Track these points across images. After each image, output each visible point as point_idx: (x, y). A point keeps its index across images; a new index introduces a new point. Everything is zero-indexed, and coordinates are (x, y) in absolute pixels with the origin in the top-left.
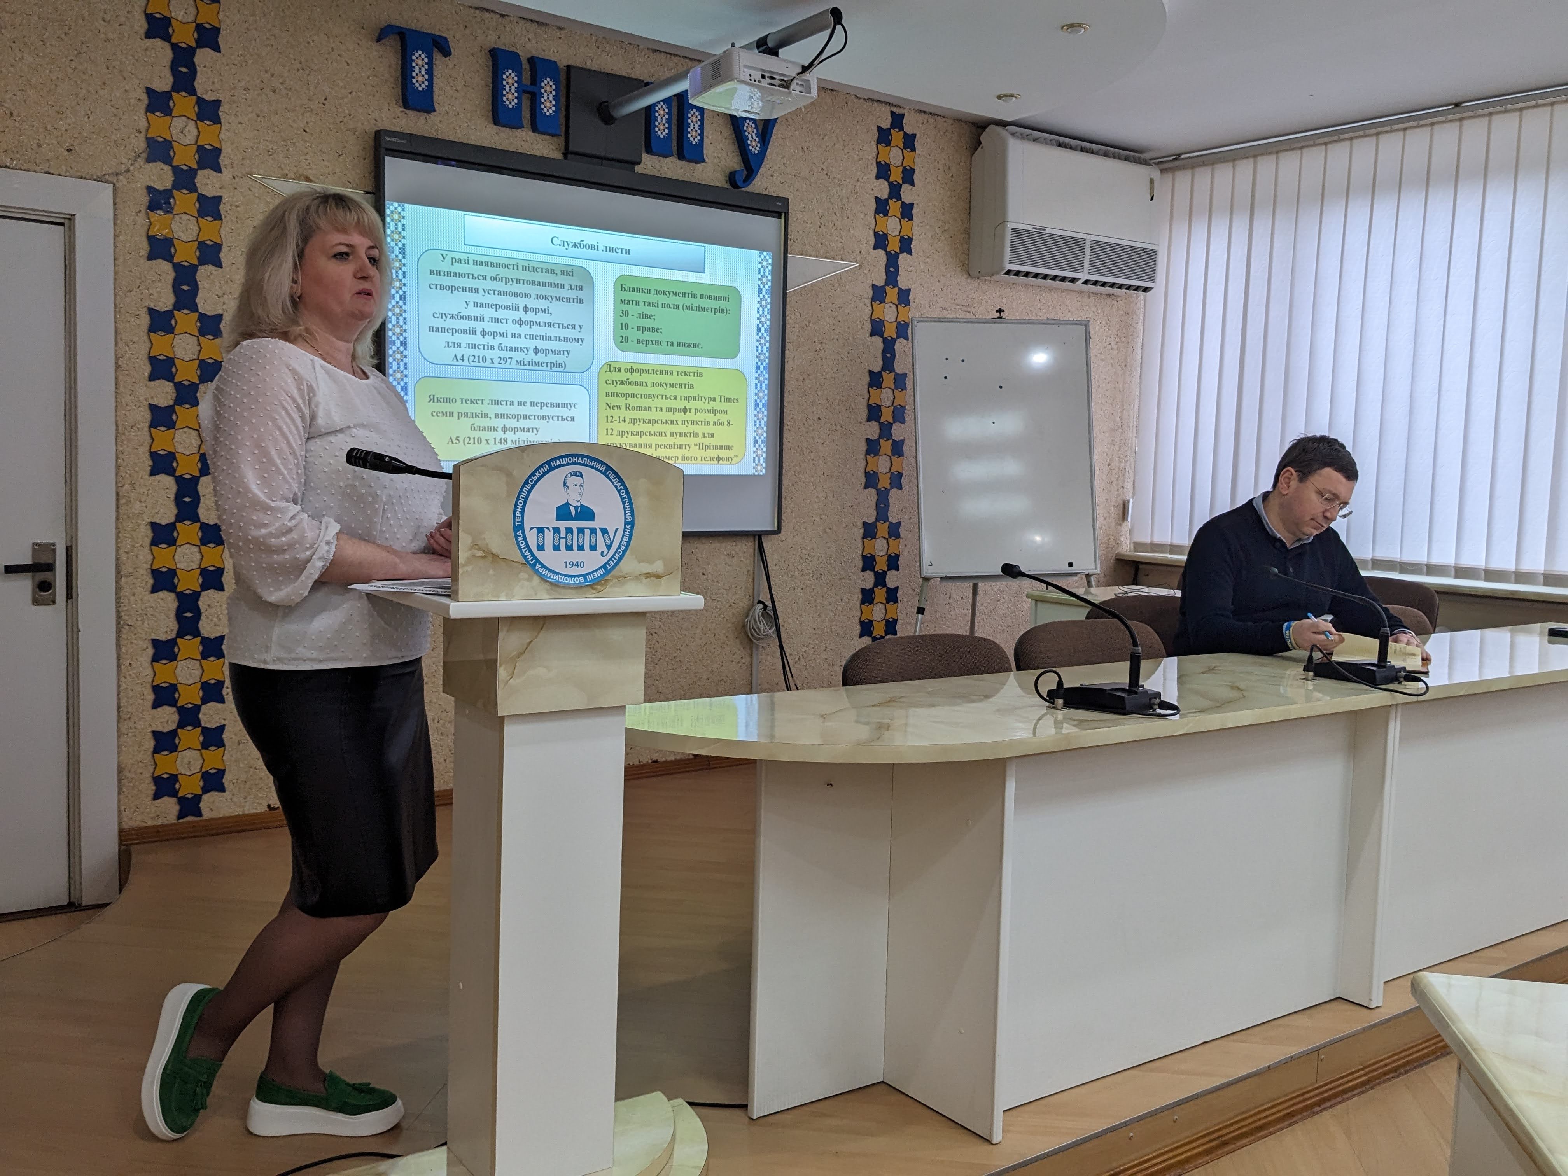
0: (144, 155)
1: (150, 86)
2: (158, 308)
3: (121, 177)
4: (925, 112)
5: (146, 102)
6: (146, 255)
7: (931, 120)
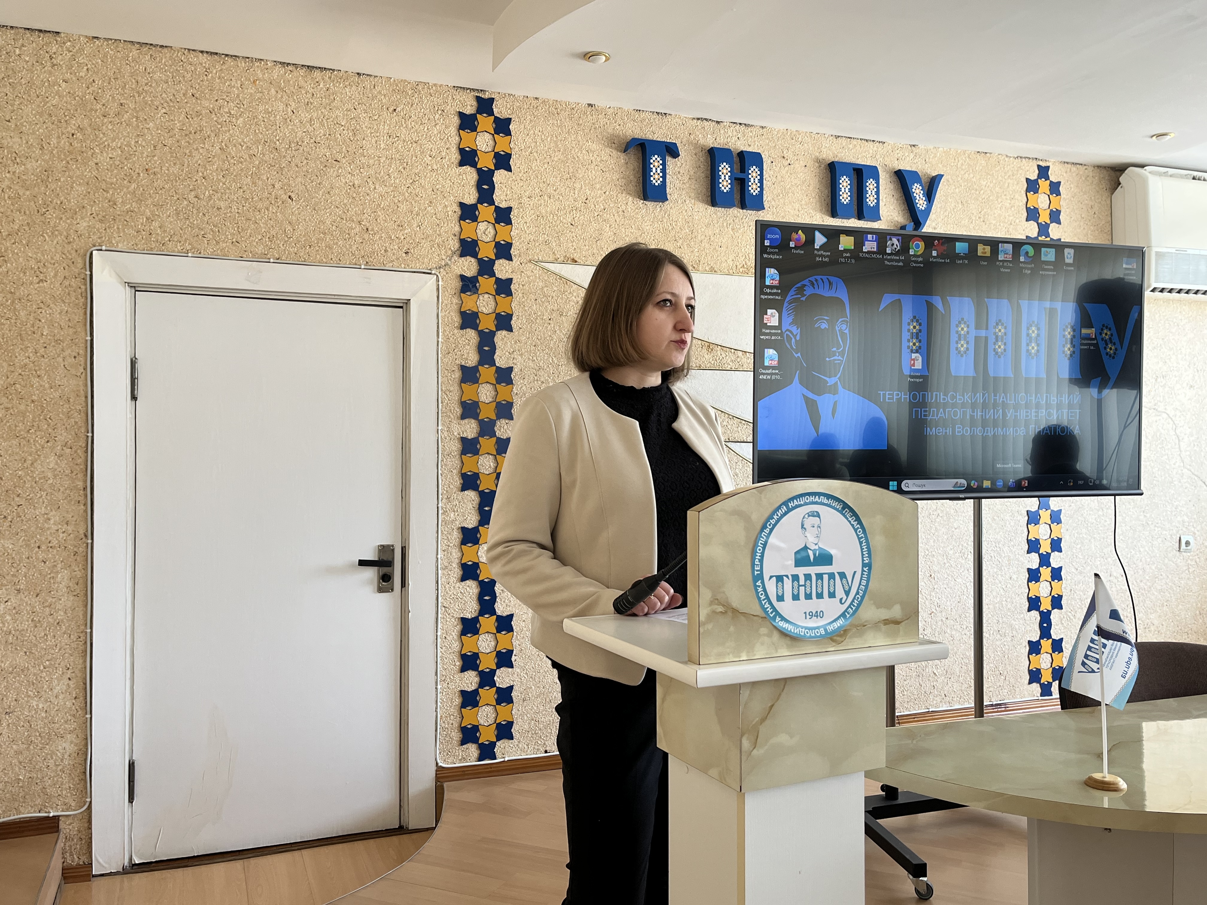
0: (459, 252)
1: (462, 201)
2: (468, 365)
3: (442, 270)
4: (1067, 163)
5: (460, 213)
6: (459, 326)
7: (1074, 169)
